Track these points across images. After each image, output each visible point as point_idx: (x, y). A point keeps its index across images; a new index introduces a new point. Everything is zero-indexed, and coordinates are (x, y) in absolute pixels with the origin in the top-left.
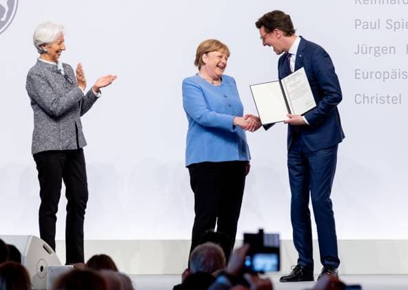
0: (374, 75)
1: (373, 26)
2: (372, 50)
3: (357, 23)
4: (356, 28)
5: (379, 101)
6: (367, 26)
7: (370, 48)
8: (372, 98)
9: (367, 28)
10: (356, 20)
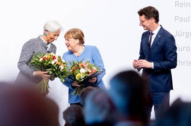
0: (185, 48)
1: (185, 20)
2: (185, 34)
3: (176, 18)
4: (175, 21)
5: (188, 64)
6: (181, 20)
7: (183, 33)
8: (184, 62)
9: (182, 21)
10: (175, 16)
